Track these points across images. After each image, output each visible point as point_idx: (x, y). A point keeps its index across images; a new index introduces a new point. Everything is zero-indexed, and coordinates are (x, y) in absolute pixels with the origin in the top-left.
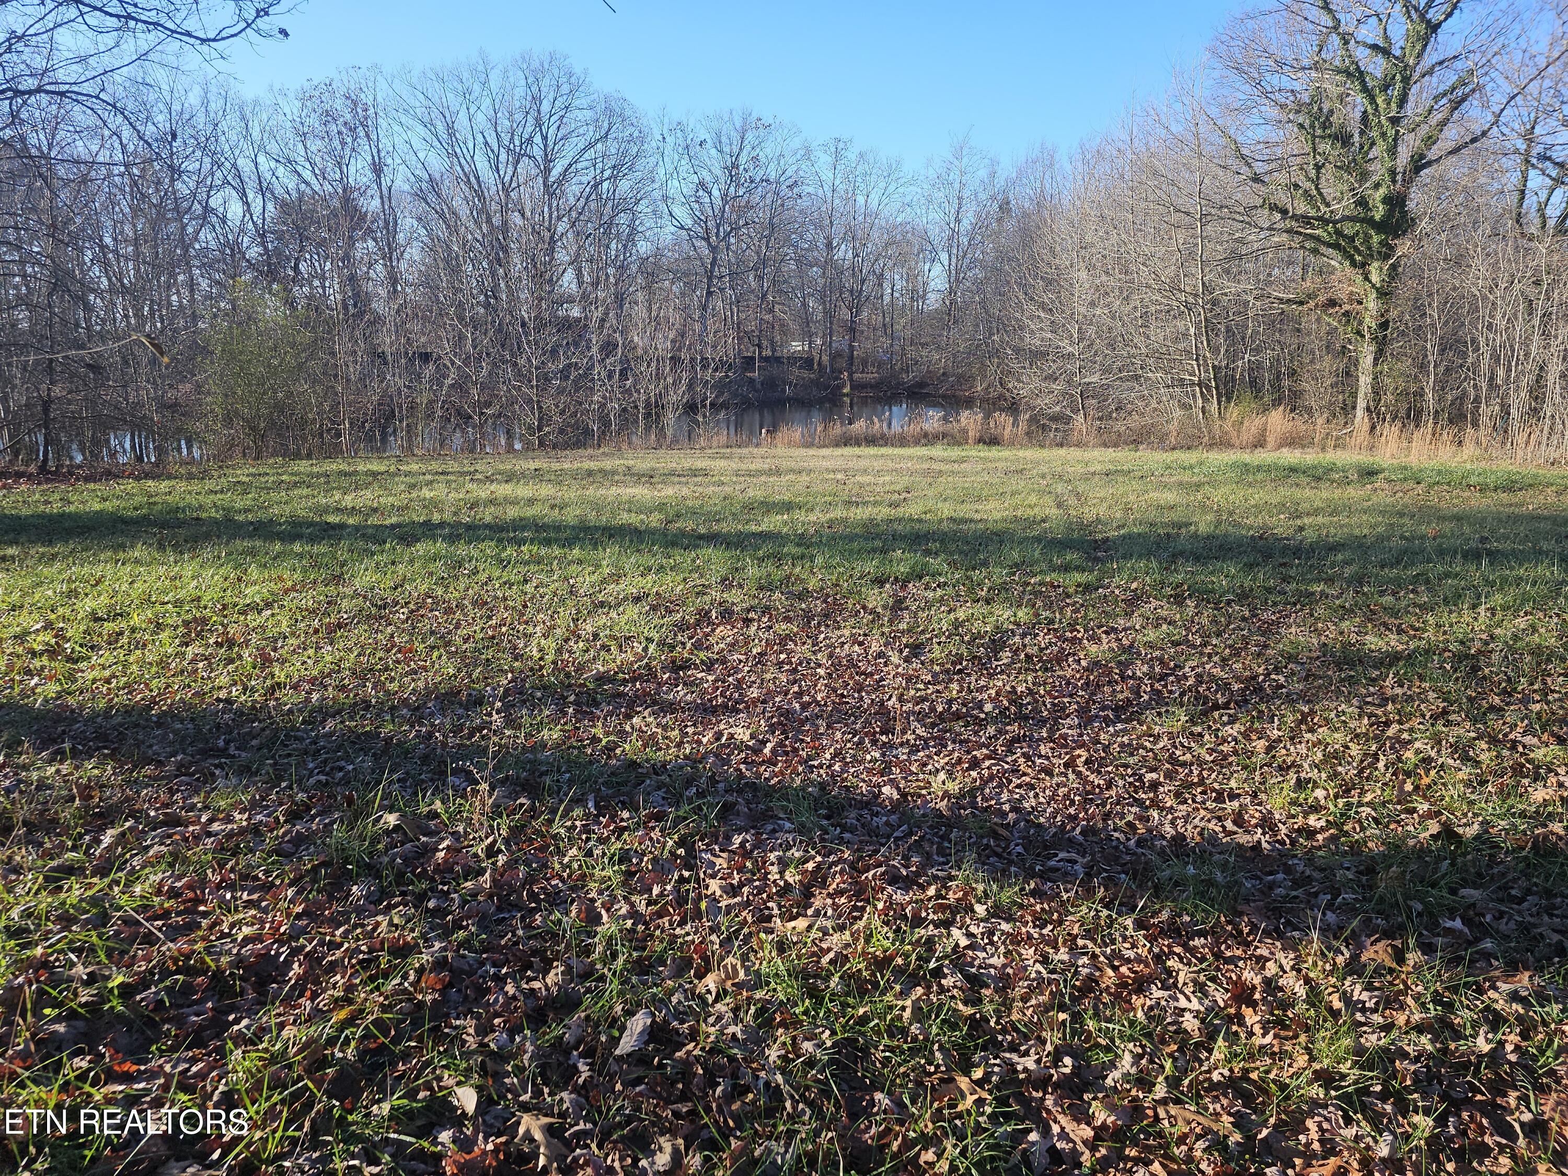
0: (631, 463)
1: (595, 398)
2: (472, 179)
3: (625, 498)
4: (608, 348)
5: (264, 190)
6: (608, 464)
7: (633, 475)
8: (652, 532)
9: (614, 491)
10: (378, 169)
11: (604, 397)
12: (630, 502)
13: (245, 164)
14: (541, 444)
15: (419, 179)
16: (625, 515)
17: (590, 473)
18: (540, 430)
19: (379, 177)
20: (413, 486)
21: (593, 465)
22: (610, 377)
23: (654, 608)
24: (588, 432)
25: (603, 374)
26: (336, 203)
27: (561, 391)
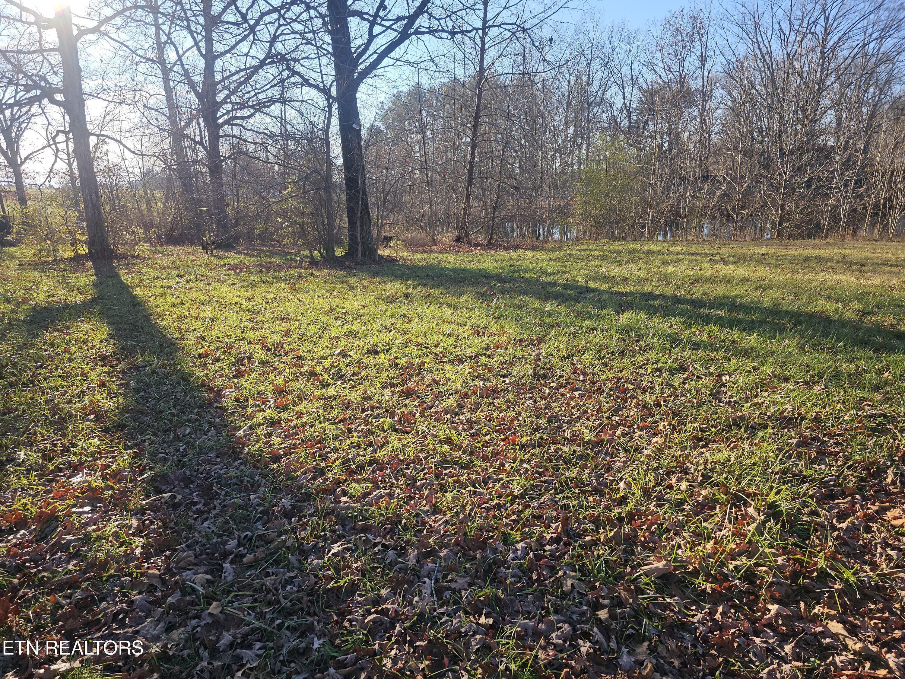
0: (848, 251)
1: (830, 202)
2: (767, 58)
3: (829, 284)
4: (848, 164)
5: (635, 83)
6: (825, 253)
7: (845, 263)
8: (843, 323)
9: (822, 276)
10: (703, 60)
11: (838, 201)
12: (831, 288)
13: (625, 70)
14: (779, 235)
15: (729, 62)
16: (822, 302)
17: (807, 259)
18: (780, 224)
19: (703, 65)
20: (665, 263)
21: (811, 252)
22: (846, 186)
23: (803, 443)
24: (818, 226)
25: (841, 184)
26: (675, 86)
27: (802, 197)
